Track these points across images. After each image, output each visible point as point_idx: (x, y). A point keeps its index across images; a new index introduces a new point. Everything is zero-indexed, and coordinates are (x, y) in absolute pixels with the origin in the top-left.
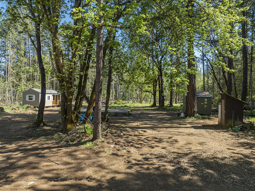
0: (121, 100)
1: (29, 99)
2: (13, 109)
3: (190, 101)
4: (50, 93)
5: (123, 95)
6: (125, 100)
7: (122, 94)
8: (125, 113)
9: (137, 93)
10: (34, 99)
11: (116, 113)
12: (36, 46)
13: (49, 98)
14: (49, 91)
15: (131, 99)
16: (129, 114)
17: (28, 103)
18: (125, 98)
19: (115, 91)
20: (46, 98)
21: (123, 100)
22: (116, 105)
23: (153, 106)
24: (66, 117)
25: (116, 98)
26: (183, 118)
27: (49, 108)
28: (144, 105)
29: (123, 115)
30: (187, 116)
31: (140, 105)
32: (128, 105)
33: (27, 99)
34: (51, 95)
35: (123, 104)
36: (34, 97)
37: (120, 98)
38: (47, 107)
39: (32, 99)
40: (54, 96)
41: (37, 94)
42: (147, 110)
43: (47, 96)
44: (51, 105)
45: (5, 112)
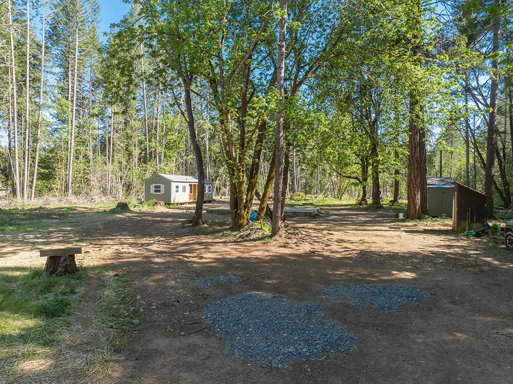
0: (302, 194)
1: (156, 191)
2: (135, 206)
3: (413, 194)
4: (185, 181)
5: (306, 183)
6: (310, 193)
7: (304, 181)
8: (310, 213)
9: (333, 181)
10: (163, 191)
11: (295, 212)
12: (188, 119)
13: (184, 190)
14: (184, 178)
15: (321, 191)
16: (316, 214)
17: (153, 197)
18: (310, 190)
19: (291, 176)
20: (180, 189)
21: (306, 193)
22: (293, 201)
23: (360, 204)
24: (236, 212)
25: (292, 190)
26: (402, 221)
27: (185, 205)
28: (344, 203)
29: (306, 216)
30: (408, 217)
31: (337, 202)
32: (315, 201)
33: (152, 191)
34: (187, 185)
35: (305, 200)
36: (163, 187)
37: (299, 189)
38: (182, 204)
39: (159, 191)
40: (191, 186)
41: (168, 183)
42: (349, 210)
43: (181, 185)
44: (188, 201)
45: (129, 209)
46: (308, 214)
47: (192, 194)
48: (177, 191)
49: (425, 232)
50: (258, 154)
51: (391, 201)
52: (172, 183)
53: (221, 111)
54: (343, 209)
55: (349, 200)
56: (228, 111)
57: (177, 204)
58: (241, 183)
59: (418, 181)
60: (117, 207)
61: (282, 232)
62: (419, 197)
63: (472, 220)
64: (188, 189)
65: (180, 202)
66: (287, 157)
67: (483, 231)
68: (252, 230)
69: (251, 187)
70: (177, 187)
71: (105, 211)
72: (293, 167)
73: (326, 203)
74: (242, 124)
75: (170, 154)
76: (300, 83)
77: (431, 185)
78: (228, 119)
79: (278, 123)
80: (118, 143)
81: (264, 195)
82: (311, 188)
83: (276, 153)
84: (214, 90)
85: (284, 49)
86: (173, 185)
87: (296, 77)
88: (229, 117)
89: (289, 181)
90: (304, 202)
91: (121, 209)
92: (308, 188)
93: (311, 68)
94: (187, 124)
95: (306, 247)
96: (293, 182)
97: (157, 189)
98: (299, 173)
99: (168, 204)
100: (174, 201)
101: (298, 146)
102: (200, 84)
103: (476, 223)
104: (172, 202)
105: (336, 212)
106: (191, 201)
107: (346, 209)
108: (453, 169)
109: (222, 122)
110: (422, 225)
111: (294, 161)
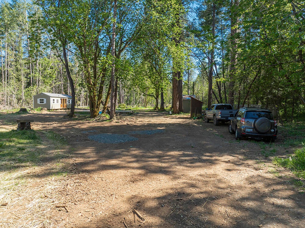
0: (125, 105)
1: (40, 102)
3: (175, 102)
4: (58, 97)
6: (130, 105)
7: (127, 98)
9: (142, 98)
10: (45, 102)
13: (58, 102)
14: (57, 95)
15: (136, 103)
16: (131, 113)
17: (39, 106)
18: (130, 103)
19: (119, 95)
20: (55, 101)
21: (127, 104)
22: (120, 108)
23: (155, 109)
24: (93, 109)
25: (120, 102)
26: (171, 115)
27: (58, 110)
28: (147, 109)
29: (126, 114)
30: (174, 113)
31: (144, 109)
32: (132, 108)
33: (39, 102)
34: (59, 99)
35: (127, 108)
36: (45, 100)
37: (124, 102)
38: (56, 110)
39: (43, 102)
40: (61, 99)
41: (48, 98)
42: (149, 112)
43: (56, 99)
44: (60, 108)
45: (28, 112)
46: (127, 113)
47: (62, 104)
48: (54, 102)
49: (179, 118)
50: (102, 82)
51: (171, 108)
52: (51, 98)
53: (85, 61)
54: (146, 112)
55: (150, 107)
56: (89, 62)
57: (54, 109)
58: (95, 96)
59: (178, 96)
60: (20, 111)
61: (115, 118)
62: (178, 104)
63: (197, 113)
64: (60, 101)
65: (55, 108)
66: (116, 84)
67: (201, 117)
68: (101, 117)
69: (100, 97)
70: (54, 100)
71: (13, 113)
72: (120, 89)
73: (138, 109)
74: (94, 68)
75: (48, 81)
76: (122, 50)
77: (185, 98)
78: (88, 66)
79: (112, 69)
80: (12, 73)
81: (106, 102)
82: (130, 102)
83: (112, 82)
84: (81, 51)
85: (115, 36)
86: (51, 99)
87: (120, 47)
88: (89, 65)
89: (117, 98)
90: (126, 109)
91: (23, 112)
92: (128, 102)
93: (127, 43)
94: (64, 66)
95: (125, 123)
96: (120, 98)
97: (42, 101)
98: (123, 92)
99: (49, 110)
100: (52, 108)
101: (122, 78)
102: (72, 46)
103: (198, 113)
104: (51, 109)
105: (142, 113)
106: (61, 108)
107: (147, 112)
108: (204, 92)
109: (85, 67)
110: (178, 116)
111: (121, 86)
